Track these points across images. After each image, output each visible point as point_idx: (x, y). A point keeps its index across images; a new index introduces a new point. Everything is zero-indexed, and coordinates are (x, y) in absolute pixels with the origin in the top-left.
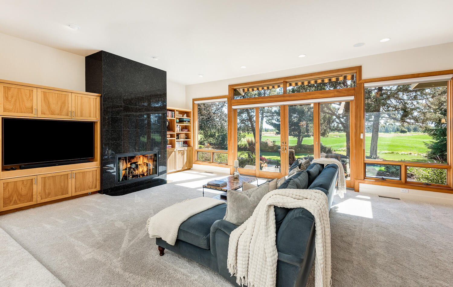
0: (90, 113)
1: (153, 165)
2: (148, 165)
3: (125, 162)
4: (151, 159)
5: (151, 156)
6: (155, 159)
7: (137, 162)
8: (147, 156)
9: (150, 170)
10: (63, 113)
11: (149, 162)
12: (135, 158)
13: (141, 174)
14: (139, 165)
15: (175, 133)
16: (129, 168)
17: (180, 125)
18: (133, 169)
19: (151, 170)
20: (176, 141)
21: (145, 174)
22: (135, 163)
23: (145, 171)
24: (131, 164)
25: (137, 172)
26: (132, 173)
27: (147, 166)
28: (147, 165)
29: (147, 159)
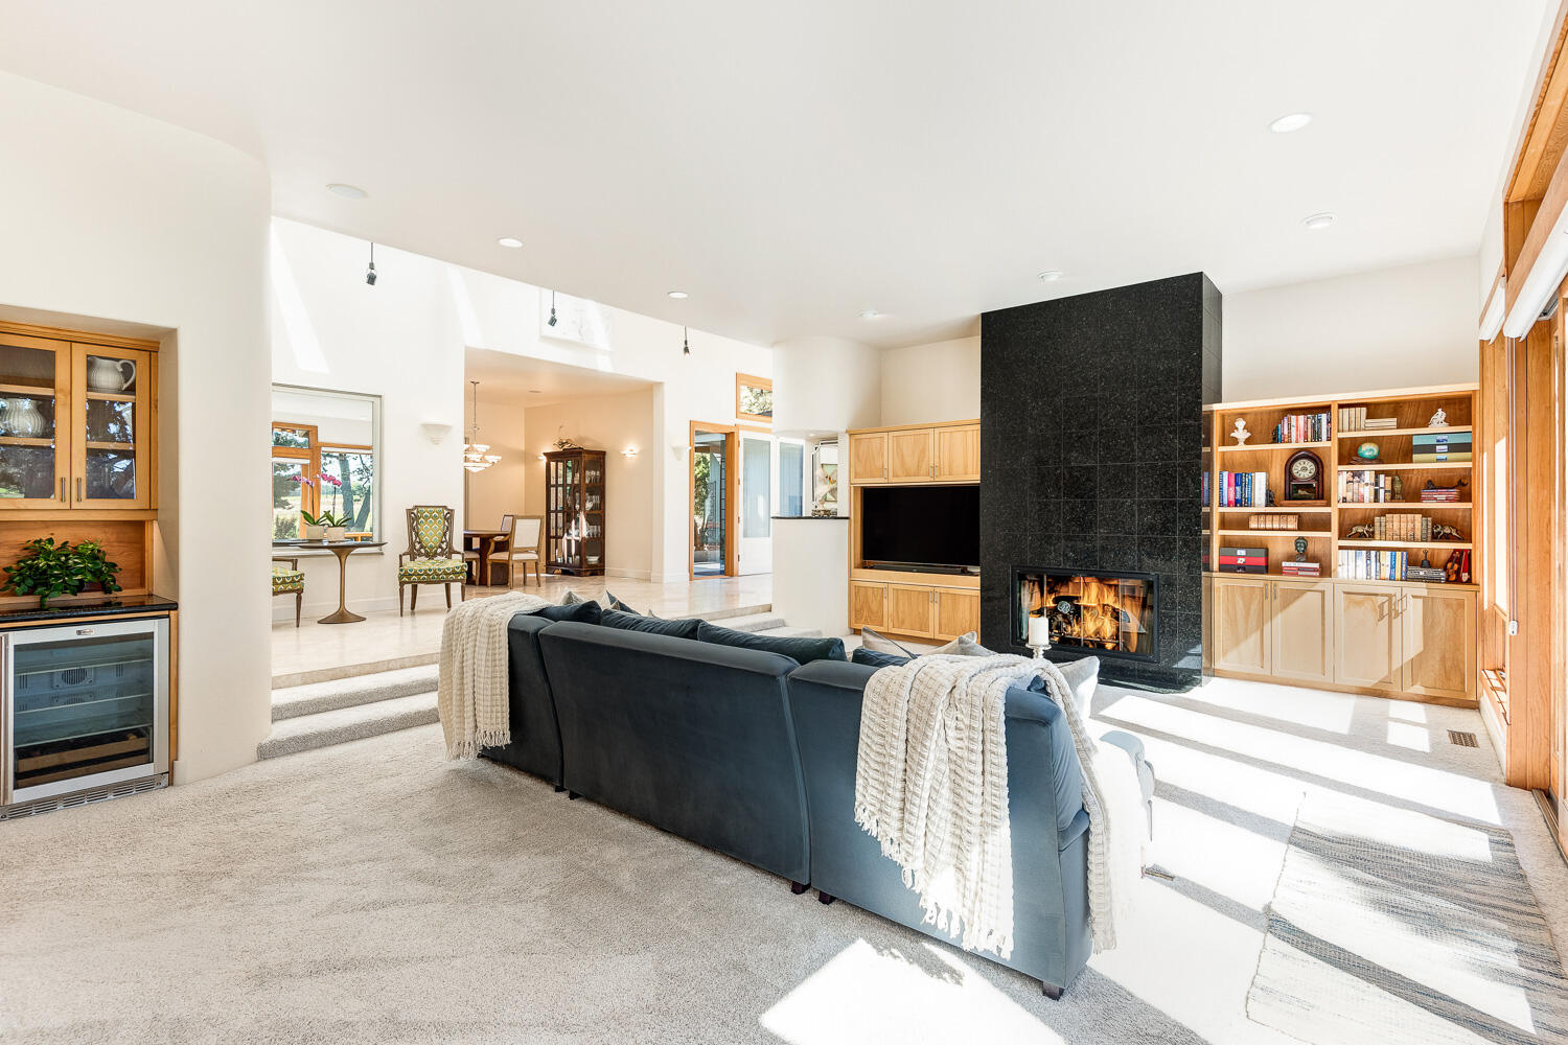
0: (966, 467)
1: (1141, 620)
2: (1121, 617)
3: (1036, 589)
4: (1134, 597)
5: (1132, 589)
6: (1149, 602)
7: (1077, 598)
8: (1116, 586)
9: (1127, 635)
10: (921, 473)
11: (1123, 605)
12: (1071, 584)
13: (1091, 641)
14: (1085, 607)
15: (1333, 511)
16: (1049, 609)
17: (1377, 473)
18: (1065, 616)
19: (1134, 638)
20: (1334, 548)
21: (1109, 646)
22: (1070, 599)
23: (1108, 635)
24: (1056, 601)
25: (1076, 628)
26: (1058, 627)
27: (1117, 618)
28: (1116, 615)
29: (1117, 595)
